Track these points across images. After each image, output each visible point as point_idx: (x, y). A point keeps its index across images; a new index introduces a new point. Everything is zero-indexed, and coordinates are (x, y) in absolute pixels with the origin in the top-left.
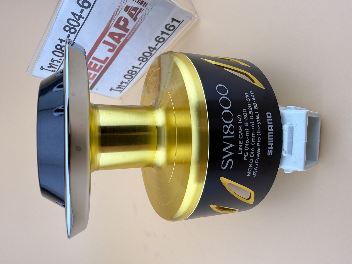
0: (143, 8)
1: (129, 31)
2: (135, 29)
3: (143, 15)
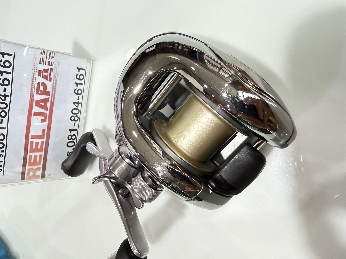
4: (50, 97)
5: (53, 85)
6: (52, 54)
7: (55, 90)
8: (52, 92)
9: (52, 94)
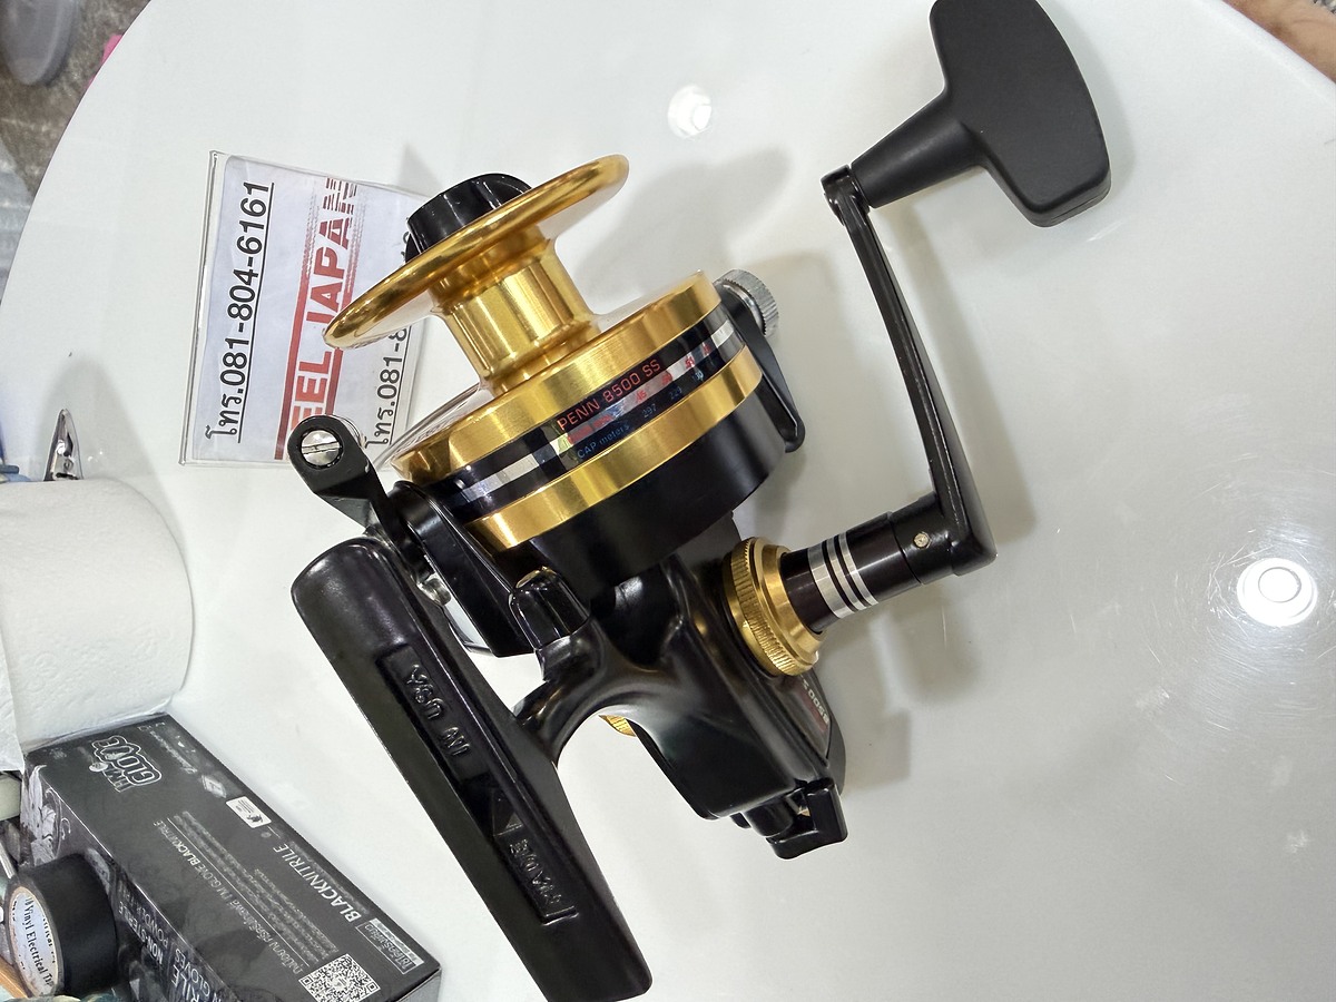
0: (350, 216)
1: (346, 273)
2: (353, 265)
3: (355, 231)
4: (344, 281)
5: (351, 256)
6: (350, 189)
7: (355, 267)
8: (349, 272)
9: (348, 276)
